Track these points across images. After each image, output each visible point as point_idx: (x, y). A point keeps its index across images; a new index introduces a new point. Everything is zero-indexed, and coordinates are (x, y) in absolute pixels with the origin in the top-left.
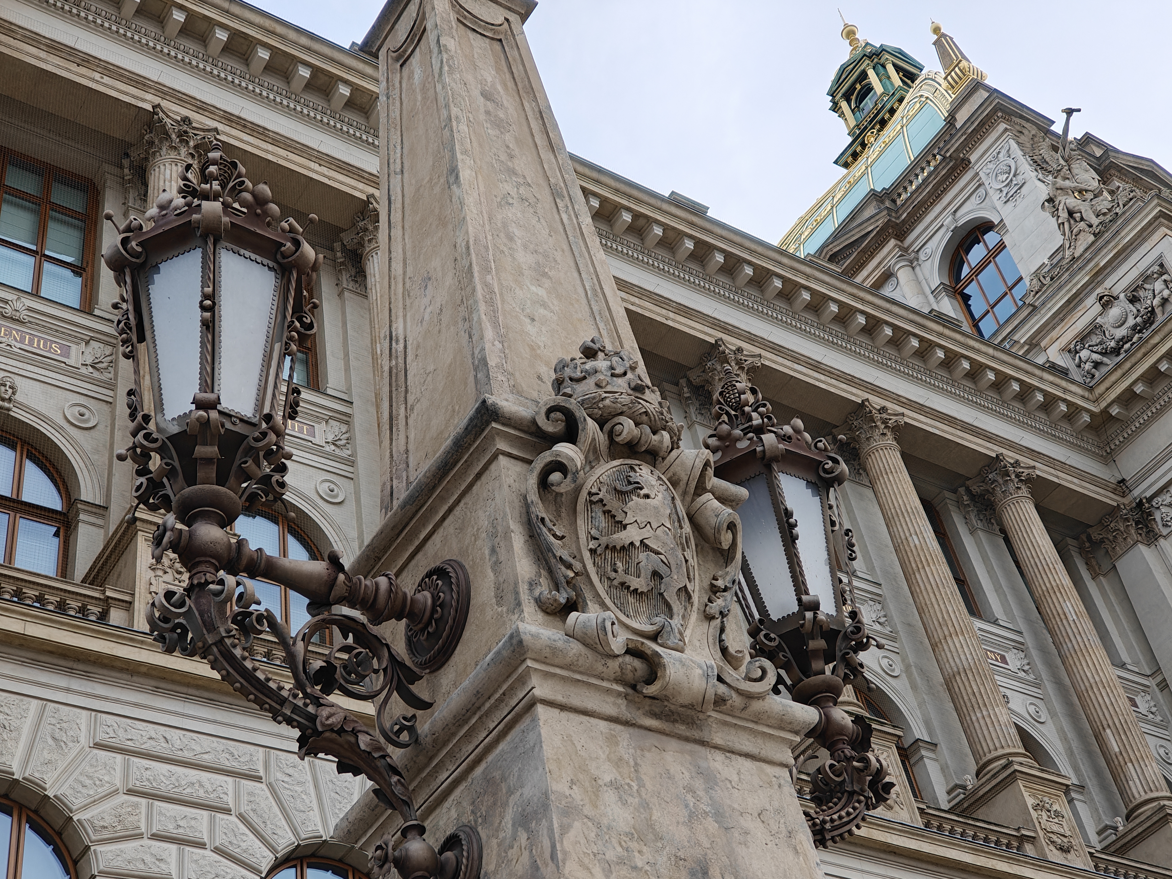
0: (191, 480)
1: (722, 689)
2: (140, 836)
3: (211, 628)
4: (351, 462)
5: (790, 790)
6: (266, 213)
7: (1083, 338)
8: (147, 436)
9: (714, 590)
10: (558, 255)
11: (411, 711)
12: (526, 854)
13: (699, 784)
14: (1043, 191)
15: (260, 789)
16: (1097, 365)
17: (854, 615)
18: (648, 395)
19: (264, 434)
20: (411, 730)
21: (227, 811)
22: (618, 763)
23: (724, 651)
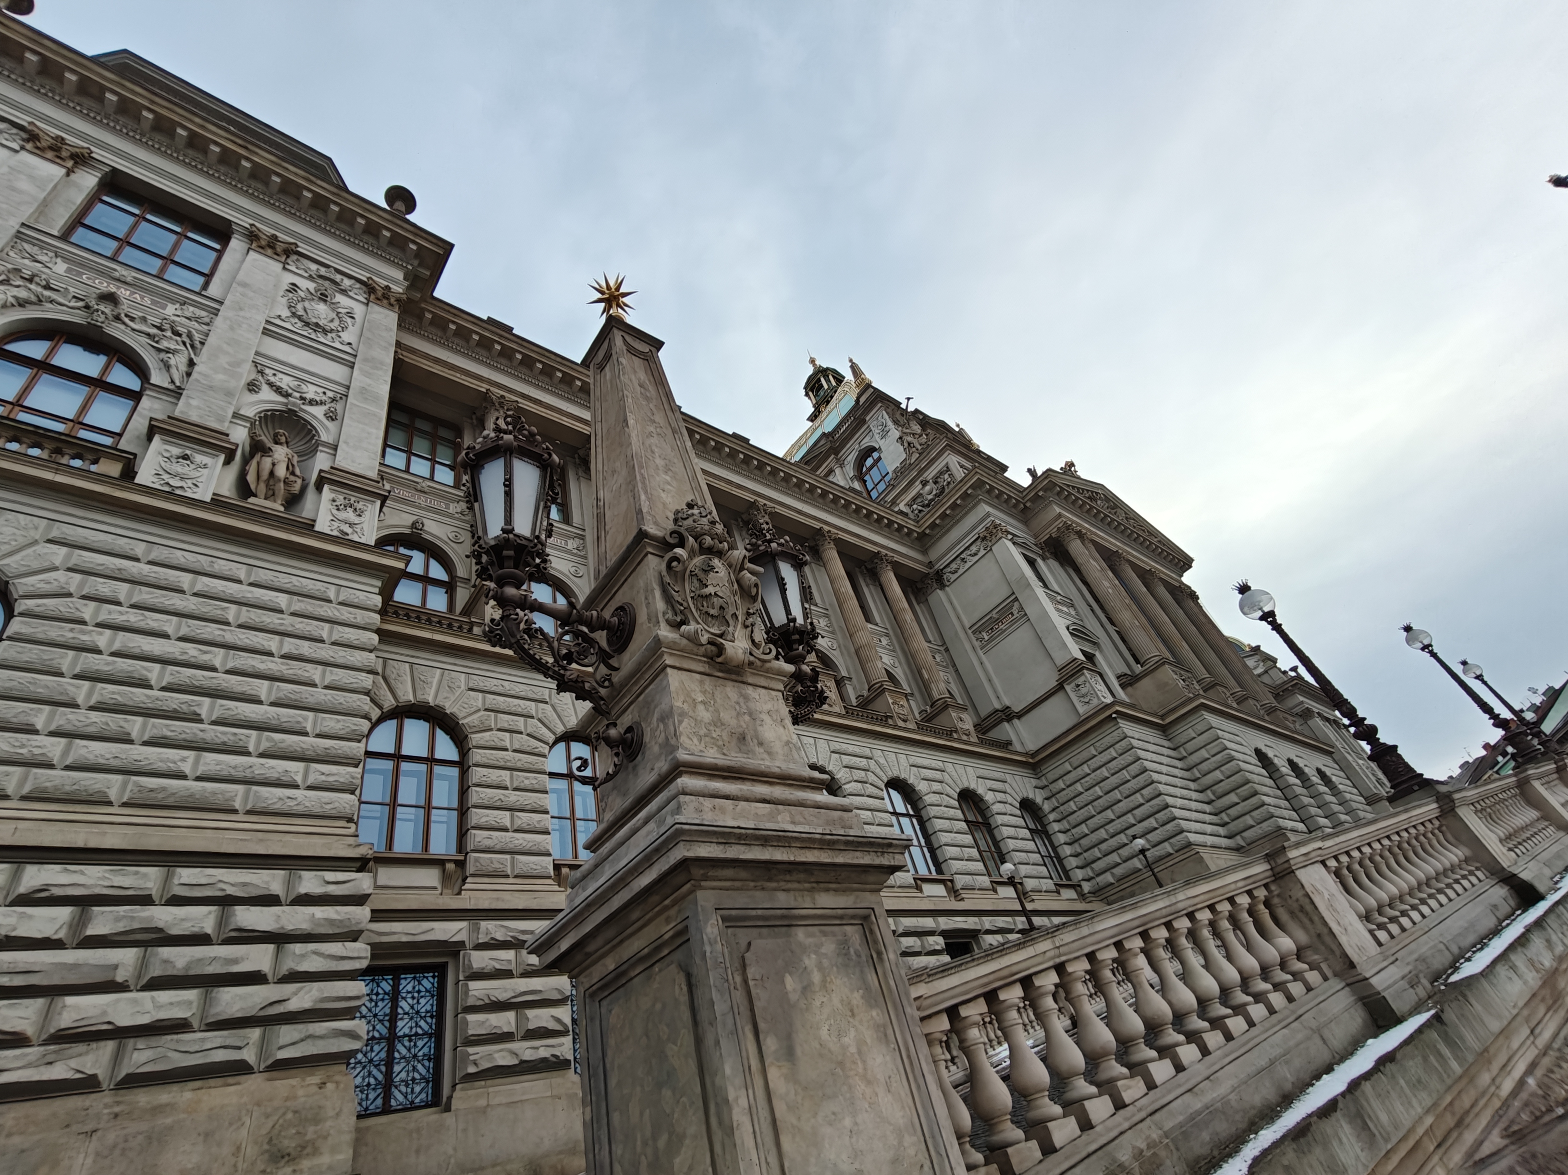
0: (501, 567)
1: (752, 658)
2: (491, 730)
3: (514, 636)
4: (586, 558)
5: (782, 701)
6: (535, 441)
7: (914, 500)
8: (480, 546)
9: (748, 614)
10: (676, 461)
11: (609, 672)
12: (663, 734)
13: (741, 700)
14: (897, 434)
15: (548, 707)
16: (920, 511)
17: (812, 624)
18: (717, 525)
19: (536, 545)
20: (609, 680)
21: (532, 717)
22: (704, 692)
23: (753, 641)
